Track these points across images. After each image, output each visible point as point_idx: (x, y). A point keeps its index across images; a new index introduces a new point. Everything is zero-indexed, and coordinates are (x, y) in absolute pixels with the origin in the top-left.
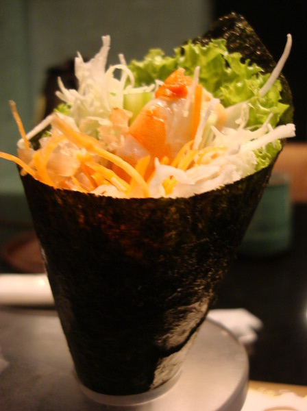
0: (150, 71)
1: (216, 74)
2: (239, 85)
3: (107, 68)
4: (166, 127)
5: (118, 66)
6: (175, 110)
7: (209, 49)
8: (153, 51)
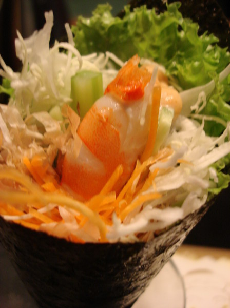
0: (97, 28)
1: (169, 41)
2: (196, 64)
3: (51, 44)
4: (121, 135)
5: (64, 45)
6: (131, 116)
7: (163, 19)
8: (101, 7)
